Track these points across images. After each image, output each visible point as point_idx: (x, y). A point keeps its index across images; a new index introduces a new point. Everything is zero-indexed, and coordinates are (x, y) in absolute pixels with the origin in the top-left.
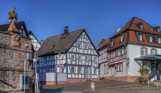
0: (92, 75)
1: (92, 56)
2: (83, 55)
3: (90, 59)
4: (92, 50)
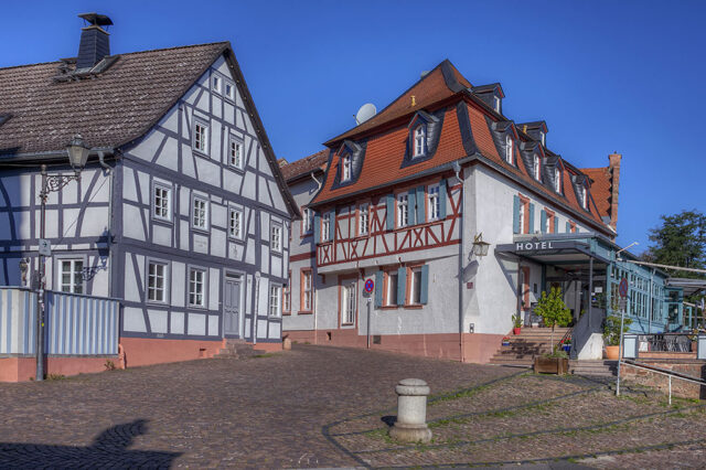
0: (260, 317)
1: (262, 213)
2: (219, 200)
3: (252, 231)
4: (262, 180)
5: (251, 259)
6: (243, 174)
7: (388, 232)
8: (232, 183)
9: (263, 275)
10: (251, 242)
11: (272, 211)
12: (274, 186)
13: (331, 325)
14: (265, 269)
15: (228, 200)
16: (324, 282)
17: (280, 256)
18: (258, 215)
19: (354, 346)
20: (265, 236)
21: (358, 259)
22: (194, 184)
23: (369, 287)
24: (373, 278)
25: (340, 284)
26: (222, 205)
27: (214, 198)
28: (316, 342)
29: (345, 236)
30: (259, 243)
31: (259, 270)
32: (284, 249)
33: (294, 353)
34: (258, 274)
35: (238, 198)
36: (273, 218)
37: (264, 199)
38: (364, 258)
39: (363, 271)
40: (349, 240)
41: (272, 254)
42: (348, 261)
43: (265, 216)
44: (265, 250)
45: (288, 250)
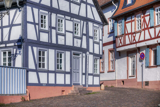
0: (90, 74)
1: (89, 23)
2: (69, 18)
3: (85, 32)
4: (89, 7)
5: (84, 46)
6: (79, 5)
7: (151, 28)
8: (75, 9)
9: (90, 53)
10: (84, 38)
11: (94, 21)
12: (94, 9)
13: (124, 77)
14: (91, 51)
15: (73, 18)
16: (120, 55)
17: (98, 43)
18: (87, 24)
19: (135, 87)
20: (91, 34)
21: (136, 43)
22: (58, 11)
23: (142, 56)
24: (144, 52)
25: (128, 56)
26: (70, 20)
27: (67, 17)
28: (116, 86)
29: (129, 31)
30: (88, 37)
31: (88, 51)
32: (100, 40)
33: (106, 91)
34: (88, 53)
35: (78, 17)
36: (95, 25)
37: (90, 16)
38: (139, 42)
39: (139, 49)
40: (132, 33)
41: (94, 43)
42: (131, 44)
43: (90, 24)
44: (91, 41)
45: (102, 40)
